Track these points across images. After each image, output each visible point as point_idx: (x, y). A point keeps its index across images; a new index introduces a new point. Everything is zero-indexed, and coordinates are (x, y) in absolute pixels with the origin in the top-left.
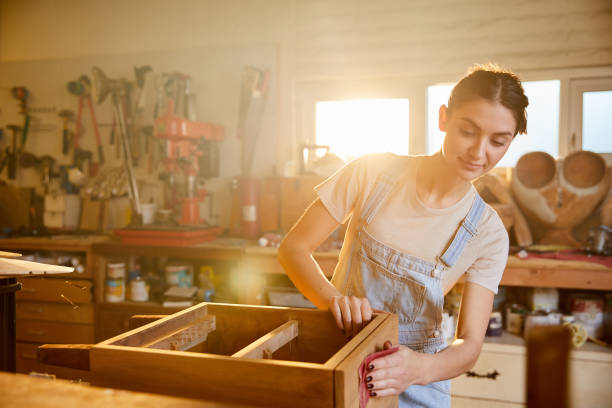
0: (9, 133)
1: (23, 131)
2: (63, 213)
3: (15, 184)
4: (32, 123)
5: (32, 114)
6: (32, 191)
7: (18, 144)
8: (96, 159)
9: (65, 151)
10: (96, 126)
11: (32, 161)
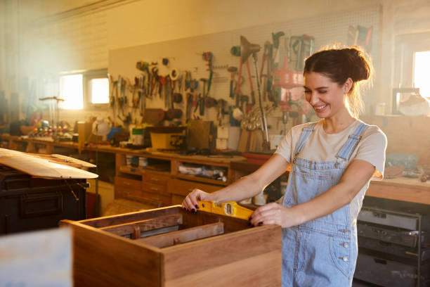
0: (201, 84)
1: (208, 82)
2: (227, 140)
3: (204, 118)
4: (214, 76)
5: (214, 71)
6: (212, 123)
7: (206, 92)
8: (250, 102)
9: (232, 95)
10: (251, 77)
11: (213, 103)
